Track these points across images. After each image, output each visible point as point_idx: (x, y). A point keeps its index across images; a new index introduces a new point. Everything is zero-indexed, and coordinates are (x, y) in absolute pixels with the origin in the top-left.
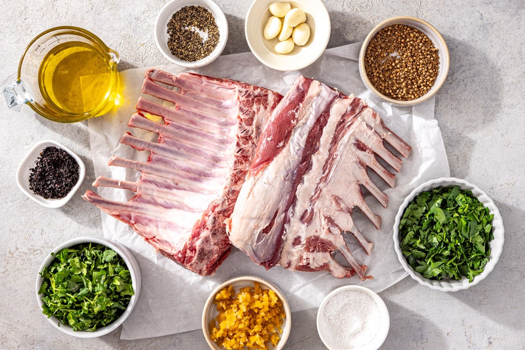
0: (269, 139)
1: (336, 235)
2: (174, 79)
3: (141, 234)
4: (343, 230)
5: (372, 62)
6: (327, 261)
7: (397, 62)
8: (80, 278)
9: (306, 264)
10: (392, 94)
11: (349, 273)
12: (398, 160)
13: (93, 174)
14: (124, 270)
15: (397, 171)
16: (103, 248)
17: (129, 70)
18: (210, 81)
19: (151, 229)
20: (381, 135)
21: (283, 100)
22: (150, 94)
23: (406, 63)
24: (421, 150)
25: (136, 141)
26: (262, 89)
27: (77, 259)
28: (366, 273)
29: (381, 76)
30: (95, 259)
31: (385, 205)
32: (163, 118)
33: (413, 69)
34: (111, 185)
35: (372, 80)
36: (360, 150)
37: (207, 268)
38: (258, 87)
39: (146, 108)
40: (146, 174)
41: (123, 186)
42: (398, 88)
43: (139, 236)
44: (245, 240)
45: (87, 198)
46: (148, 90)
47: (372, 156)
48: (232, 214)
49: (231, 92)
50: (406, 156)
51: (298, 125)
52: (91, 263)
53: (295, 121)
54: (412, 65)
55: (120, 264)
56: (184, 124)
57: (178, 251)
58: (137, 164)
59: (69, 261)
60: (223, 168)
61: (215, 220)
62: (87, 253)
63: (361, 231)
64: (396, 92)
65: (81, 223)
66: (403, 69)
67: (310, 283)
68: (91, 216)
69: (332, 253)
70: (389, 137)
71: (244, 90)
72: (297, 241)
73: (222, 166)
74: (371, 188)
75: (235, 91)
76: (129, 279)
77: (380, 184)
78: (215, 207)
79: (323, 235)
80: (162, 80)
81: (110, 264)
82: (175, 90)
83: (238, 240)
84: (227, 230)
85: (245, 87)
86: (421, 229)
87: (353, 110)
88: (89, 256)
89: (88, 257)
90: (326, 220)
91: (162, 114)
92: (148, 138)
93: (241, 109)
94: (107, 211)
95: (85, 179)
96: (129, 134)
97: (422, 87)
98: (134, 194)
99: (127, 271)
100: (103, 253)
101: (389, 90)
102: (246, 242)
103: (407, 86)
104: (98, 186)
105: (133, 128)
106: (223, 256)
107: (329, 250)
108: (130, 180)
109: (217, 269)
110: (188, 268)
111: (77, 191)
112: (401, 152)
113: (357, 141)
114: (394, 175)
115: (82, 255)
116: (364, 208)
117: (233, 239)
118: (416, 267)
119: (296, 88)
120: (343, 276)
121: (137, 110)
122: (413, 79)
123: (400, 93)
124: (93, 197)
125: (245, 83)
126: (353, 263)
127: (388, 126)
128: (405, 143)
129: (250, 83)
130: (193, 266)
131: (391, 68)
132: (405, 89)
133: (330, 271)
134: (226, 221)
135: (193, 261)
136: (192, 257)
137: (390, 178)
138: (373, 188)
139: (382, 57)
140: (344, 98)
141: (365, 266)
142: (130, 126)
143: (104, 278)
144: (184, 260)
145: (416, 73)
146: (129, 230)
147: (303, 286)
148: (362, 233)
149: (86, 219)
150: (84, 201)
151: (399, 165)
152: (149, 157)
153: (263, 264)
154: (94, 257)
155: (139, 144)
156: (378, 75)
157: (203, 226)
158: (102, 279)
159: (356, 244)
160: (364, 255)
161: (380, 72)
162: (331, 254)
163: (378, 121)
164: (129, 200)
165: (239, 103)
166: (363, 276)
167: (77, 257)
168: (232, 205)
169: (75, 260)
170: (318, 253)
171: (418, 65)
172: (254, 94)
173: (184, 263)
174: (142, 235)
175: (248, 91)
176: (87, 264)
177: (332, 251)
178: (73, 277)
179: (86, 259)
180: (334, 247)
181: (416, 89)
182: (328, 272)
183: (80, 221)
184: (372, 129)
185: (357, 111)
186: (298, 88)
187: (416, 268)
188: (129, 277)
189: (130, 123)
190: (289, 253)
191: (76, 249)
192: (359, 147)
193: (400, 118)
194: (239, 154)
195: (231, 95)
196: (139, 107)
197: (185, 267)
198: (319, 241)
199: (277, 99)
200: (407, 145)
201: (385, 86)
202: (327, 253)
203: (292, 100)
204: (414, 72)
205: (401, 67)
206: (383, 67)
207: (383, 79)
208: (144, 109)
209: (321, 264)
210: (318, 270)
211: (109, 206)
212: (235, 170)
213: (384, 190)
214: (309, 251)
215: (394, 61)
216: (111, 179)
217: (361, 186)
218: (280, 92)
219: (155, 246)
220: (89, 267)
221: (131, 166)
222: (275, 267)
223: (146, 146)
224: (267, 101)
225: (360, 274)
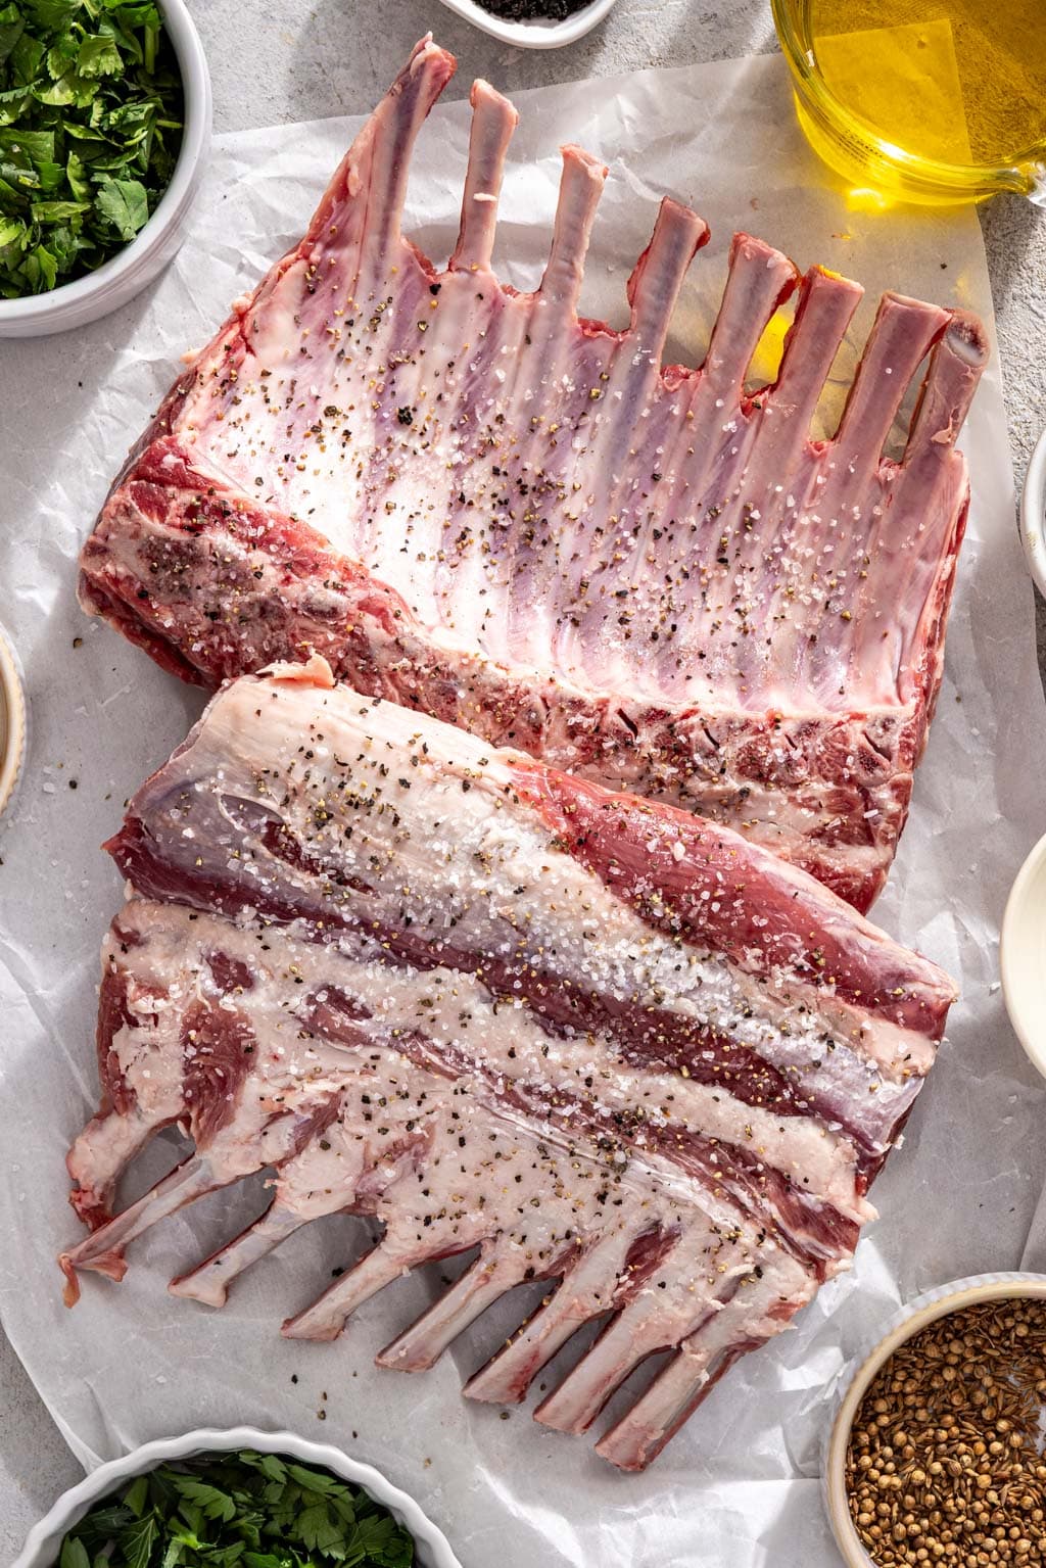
0: (679, 851)
1: (258, 1144)
2: (939, 437)
3: (267, 288)
4: (281, 1173)
5: (1006, 1332)
6: (142, 1103)
7: (1016, 1439)
8: (31, 75)
9: (131, 1009)
10: (873, 1428)
11: (91, 1201)
12: (588, 1413)
13: (528, 84)
14: (55, 268)
15: (537, 1411)
16: (157, 179)
17: (981, 237)
18: (933, 591)
19: (282, 335)
20: (698, 1339)
21: (850, 913)
22: (874, 334)
23: (1013, 1477)
24: (630, 1517)
25: (672, 268)
26: (898, 821)
27: (111, 64)
28: (92, 1275)
29: (949, 1375)
30: (113, 143)
31: (389, 1358)
32: (773, 388)
33: (992, 1509)
34: (478, 159)
35: (928, 1338)
36: (631, 1250)
37: (116, 581)
38: (905, 804)
39: (815, 311)
40: (526, 314)
41: (475, 214)
42: (898, 1450)
43: (255, 284)
44: (236, 746)
45: (421, 57)
46: (892, 323)
47: (606, 1303)
48: (350, 691)
49: (886, 684)
50: (602, 1451)
51: (740, 976)
52: (93, 124)
53: (757, 966)
54: (1008, 1507)
55: (82, 252)
56: (743, 482)
57: (191, 452)
58: (571, 273)
59: (108, 31)
60: (554, 651)
61: (322, 614)
62: (138, 112)
63: (277, 1252)
64: (883, 1444)
65: (310, 28)
66: (986, 1466)
67: (49, 1029)
68: (342, 71)
69: (180, 1125)
70: (688, 1374)
71: (894, 740)
72: (232, 974)
73: (563, 647)
74: (467, 1297)
75: (888, 700)
76: (15, 287)
77: (482, 1337)
78: (381, 613)
79: (254, 1088)
80: (936, 386)
81: (87, 207)
82: (892, 435)
83: (236, 717)
84: (281, 668)
85: (906, 747)
86: (249, 1547)
87: (804, 1218)
88: (122, 118)
89: (120, 111)
90: (325, 1102)
91: (787, 384)
92: (684, 323)
93: (809, 728)
94: (362, 144)
95: (504, 46)
96: (703, 240)
97: (911, 1556)
98: (440, 260)
99: (52, 280)
100: (137, 178)
101: (889, 1413)
102: (230, 751)
103: (910, 1488)
104: (474, 105)
105: (726, 256)
106: (166, 650)
107: (193, 1115)
108: (499, 243)
109: (109, 623)
110: (116, 497)
111: (449, 11)
112: (623, 1427)
113: (672, 1237)
114: (522, 1397)
115: (132, 87)
116: (376, 1267)
117: (241, 694)
118: (84, 1542)
119: (902, 966)
120: (80, 1174)
121: (804, 273)
122: (945, 1513)
123: (880, 1463)
124: (427, 81)
125: (921, 743)
126: (135, 1220)
127: (736, 1371)
128: (661, 1444)
129: (923, 767)
130: (123, 520)
131: (987, 1414)
132: (897, 1481)
133: (102, 1117)
134: (320, 664)
135: (144, 518)
136: (162, 513)
137: (507, 1380)
138: (464, 1306)
139: (1031, 1373)
140: (857, 1176)
141: (124, 1270)
142: (737, 245)
143: (28, 182)
144: (150, 479)
145: (971, 1524)
146: (281, 239)
147: (37, 1002)
148: (266, 1257)
149: (328, 51)
150: (410, 42)
151: (564, 1418)
152: (598, 328)
153: (134, 828)
154: (121, 139)
155: (657, 284)
156: (953, 1360)
157: (299, 563)
158: (23, 172)
159: (220, 1233)
160: (172, 1268)
161: (968, 1370)
162: (172, 1121)
163: (755, 1328)
164: (409, 236)
165: (837, 717)
166: (80, 1259)
167: (121, 66)
168: (392, 689)
169: (111, 58)
170: (178, 1065)
171: (1007, 1530)
172: (878, 783)
173: (137, 478)
174: (258, 295)
175: (890, 758)
176: (89, 110)
177: (188, 1126)
178: (33, 43)
179: (110, 105)
180: (205, 1137)
181: (901, 1528)
182: (96, 1107)
183: (321, 23)
184: (725, 1300)
185: (801, 1237)
186: (901, 977)
187: (77, 1541)
188: (26, 290)
189: (751, 243)
190: (178, 939)
191: (158, 60)
192: (645, 1244)
193: (770, 1425)
194: (612, 717)
195: (872, 683)
196: (818, 283)
197: (118, 484)
198: (232, 1069)
199: (856, 883)
200: (652, 1456)
201: (905, 1395)
202: (182, 1104)
203: (850, 952)
204: (975, 1516)
205: (993, 1458)
206: (988, 1381)
207: (935, 1385)
208: (810, 303)
209: (132, 1080)
210: (104, 1065)
211: (386, 151)
212: (544, 700)
213: (456, 1353)
214: (188, 1026)
215: (1018, 1427)
216: (503, 161)
217: (474, 1253)
218: (885, 897)
219: (209, 352)
220: (77, 115)
221: (560, 247)
222: (116, 876)
223: (650, 315)
224: (847, 842)
225: (90, 1249)
